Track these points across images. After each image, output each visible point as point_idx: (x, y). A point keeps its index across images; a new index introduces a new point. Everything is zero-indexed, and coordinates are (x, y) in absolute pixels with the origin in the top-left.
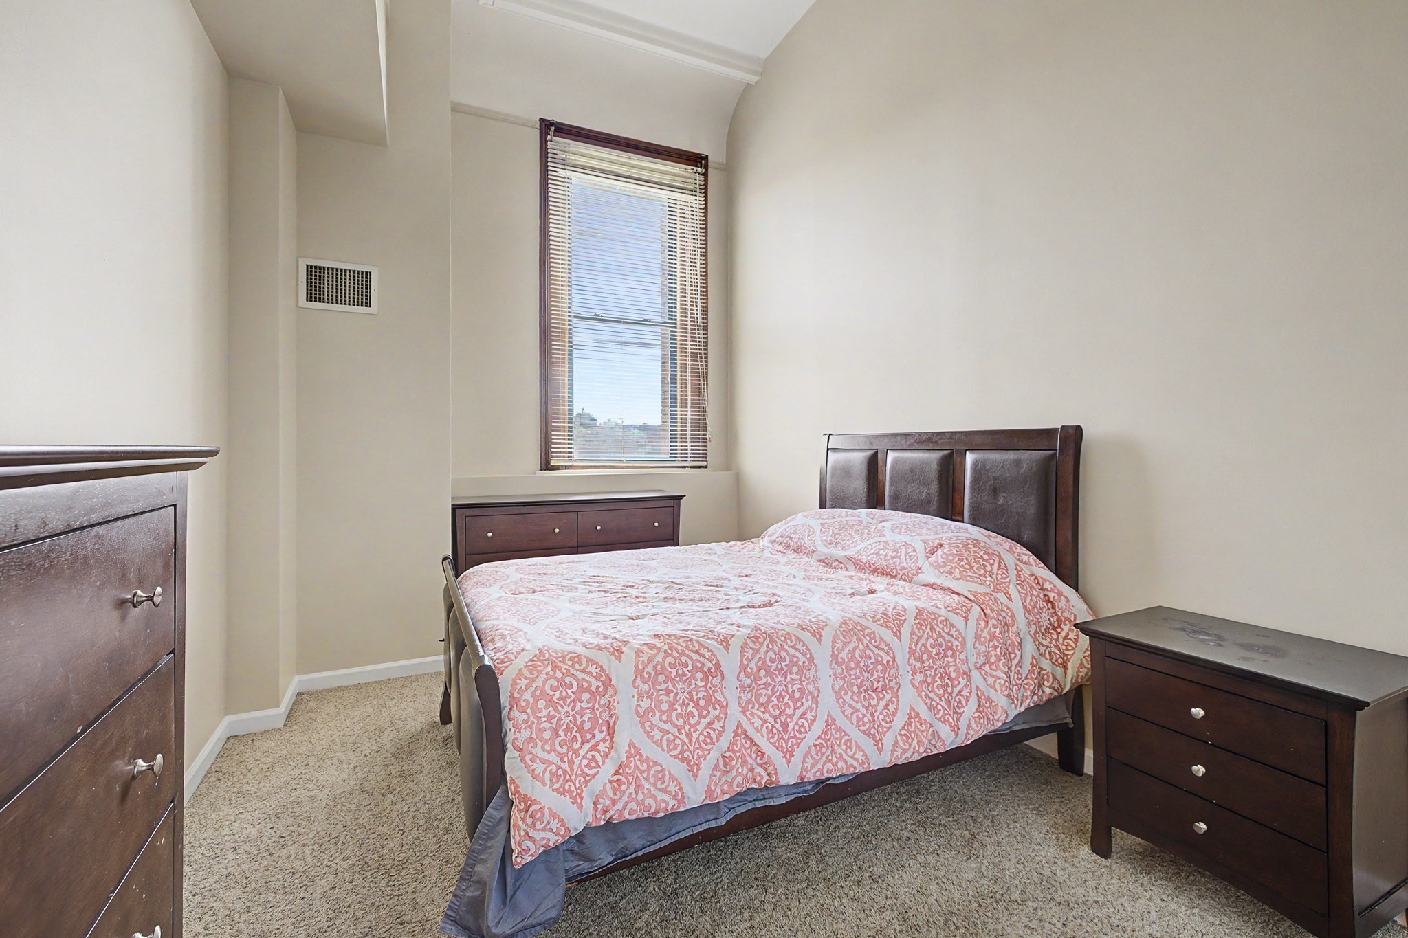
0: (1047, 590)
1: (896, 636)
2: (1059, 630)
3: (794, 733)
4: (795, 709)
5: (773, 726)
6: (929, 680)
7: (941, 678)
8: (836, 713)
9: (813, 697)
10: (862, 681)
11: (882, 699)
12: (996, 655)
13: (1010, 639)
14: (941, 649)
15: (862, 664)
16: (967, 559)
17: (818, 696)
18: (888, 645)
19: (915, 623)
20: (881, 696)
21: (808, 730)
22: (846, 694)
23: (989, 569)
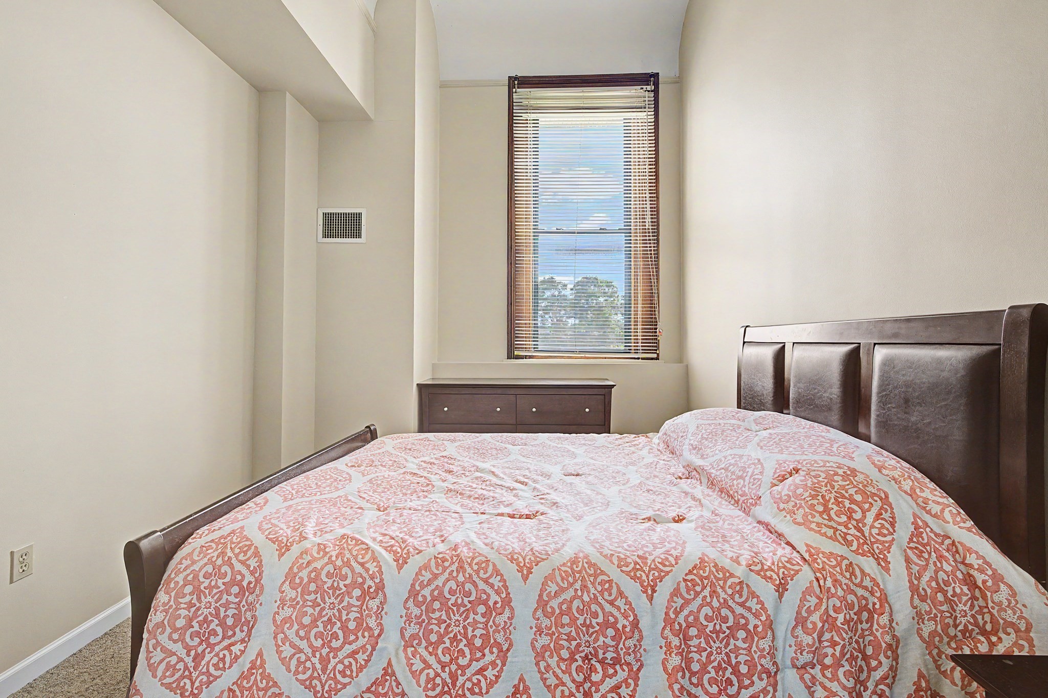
0: (970, 566)
1: (645, 592)
2: (994, 639)
3: (463, 690)
4: (471, 660)
5: (437, 675)
6: (695, 667)
7: (718, 669)
8: (533, 680)
9: (500, 650)
10: (579, 645)
11: (611, 677)
12: (833, 655)
13: (872, 634)
14: (724, 626)
15: (579, 622)
16: (823, 497)
17: (508, 650)
18: (628, 603)
19: (685, 580)
20: (611, 671)
21: (484, 691)
22: (551, 657)
23: (858, 516)
